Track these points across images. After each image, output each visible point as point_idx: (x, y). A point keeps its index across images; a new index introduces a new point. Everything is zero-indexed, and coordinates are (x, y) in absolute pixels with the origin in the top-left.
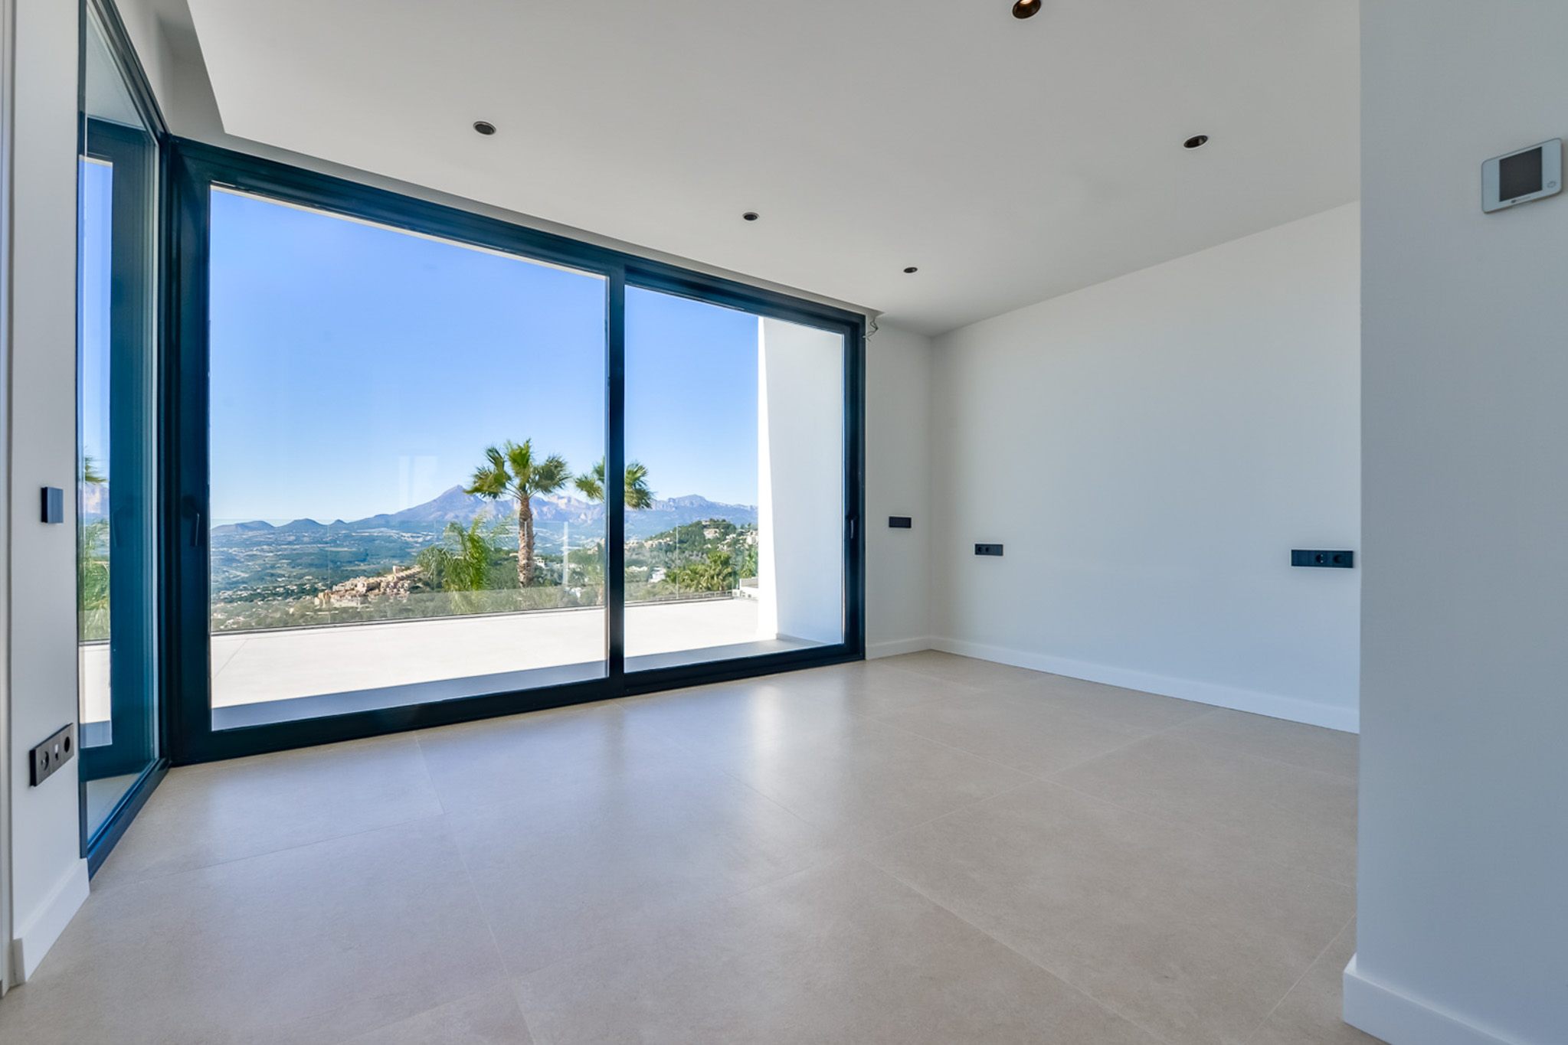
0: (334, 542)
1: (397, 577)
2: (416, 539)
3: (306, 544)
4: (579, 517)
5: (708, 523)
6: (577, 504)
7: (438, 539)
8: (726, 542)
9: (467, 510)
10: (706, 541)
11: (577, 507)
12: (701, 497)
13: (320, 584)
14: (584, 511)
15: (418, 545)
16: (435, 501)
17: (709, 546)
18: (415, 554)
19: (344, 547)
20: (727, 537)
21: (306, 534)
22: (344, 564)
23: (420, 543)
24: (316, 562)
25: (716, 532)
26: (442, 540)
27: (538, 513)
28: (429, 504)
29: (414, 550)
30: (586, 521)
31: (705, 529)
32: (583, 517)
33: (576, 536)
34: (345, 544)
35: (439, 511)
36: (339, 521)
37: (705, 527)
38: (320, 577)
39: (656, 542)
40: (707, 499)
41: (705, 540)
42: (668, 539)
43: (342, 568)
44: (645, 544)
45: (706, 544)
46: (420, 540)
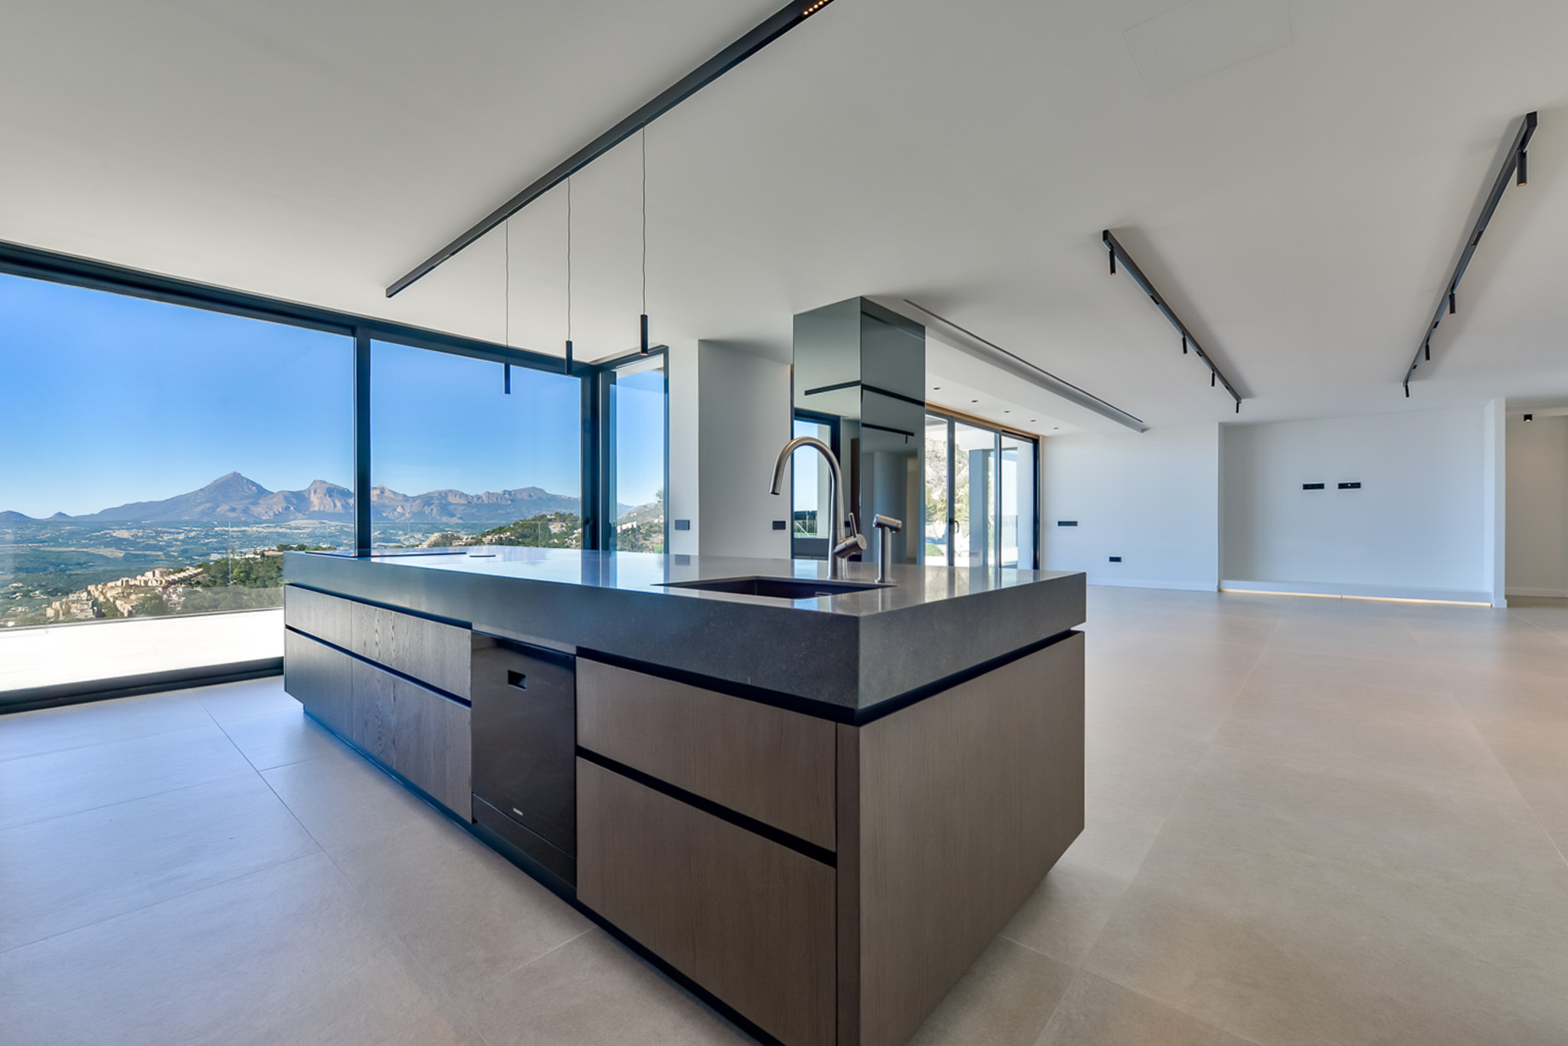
0: (54, 540)
1: (166, 581)
2: (176, 536)
3: (8, 543)
4: (395, 510)
5: (553, 517)
6: (393, 496)
7: (207, 536)
8: (574, 536)
9: (246, 502)
10: (552, 536)
11: (392, 499)
12: (541, 490)
13: (37, 592)
14: (401, 503)
15: (178, 543)
16: (201, 490)
17: (556, 541)
18: (176, 554)
19: (69, 546)
20: (575, 531)
21: (10, 531)
22: (70, 567)
23: (182, 541)
24: (28, 565)
25: (562, 526)
26: (213, 536)
27: (342, 506)
28: (195, 494)
29: (174, 549)
30: (403, 514)
31: (550, 523)
32: (399, 509)
33: (391, 531)
34: (70, 542)
35: (207, 502)
36: (60, 514)
37: (550, 520)
38: (36, 585)
39: (496, 537)
40: (547, 492)
41: (550, 535)
42: (509, 534)
43: (68, 572)
44: (484, 539)
45: (552, 539)
46: (182, 537)
